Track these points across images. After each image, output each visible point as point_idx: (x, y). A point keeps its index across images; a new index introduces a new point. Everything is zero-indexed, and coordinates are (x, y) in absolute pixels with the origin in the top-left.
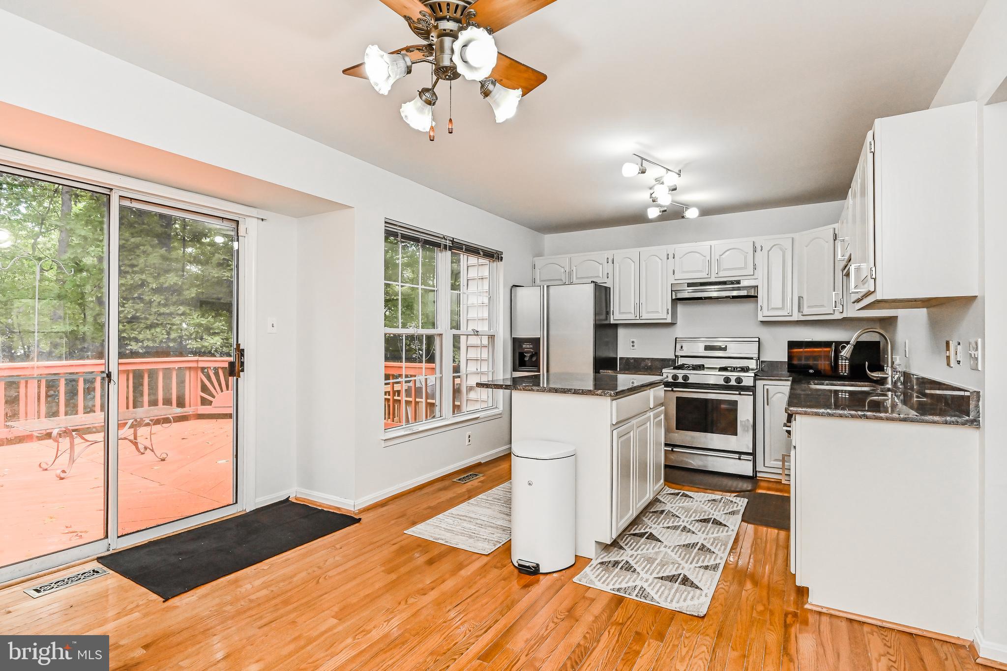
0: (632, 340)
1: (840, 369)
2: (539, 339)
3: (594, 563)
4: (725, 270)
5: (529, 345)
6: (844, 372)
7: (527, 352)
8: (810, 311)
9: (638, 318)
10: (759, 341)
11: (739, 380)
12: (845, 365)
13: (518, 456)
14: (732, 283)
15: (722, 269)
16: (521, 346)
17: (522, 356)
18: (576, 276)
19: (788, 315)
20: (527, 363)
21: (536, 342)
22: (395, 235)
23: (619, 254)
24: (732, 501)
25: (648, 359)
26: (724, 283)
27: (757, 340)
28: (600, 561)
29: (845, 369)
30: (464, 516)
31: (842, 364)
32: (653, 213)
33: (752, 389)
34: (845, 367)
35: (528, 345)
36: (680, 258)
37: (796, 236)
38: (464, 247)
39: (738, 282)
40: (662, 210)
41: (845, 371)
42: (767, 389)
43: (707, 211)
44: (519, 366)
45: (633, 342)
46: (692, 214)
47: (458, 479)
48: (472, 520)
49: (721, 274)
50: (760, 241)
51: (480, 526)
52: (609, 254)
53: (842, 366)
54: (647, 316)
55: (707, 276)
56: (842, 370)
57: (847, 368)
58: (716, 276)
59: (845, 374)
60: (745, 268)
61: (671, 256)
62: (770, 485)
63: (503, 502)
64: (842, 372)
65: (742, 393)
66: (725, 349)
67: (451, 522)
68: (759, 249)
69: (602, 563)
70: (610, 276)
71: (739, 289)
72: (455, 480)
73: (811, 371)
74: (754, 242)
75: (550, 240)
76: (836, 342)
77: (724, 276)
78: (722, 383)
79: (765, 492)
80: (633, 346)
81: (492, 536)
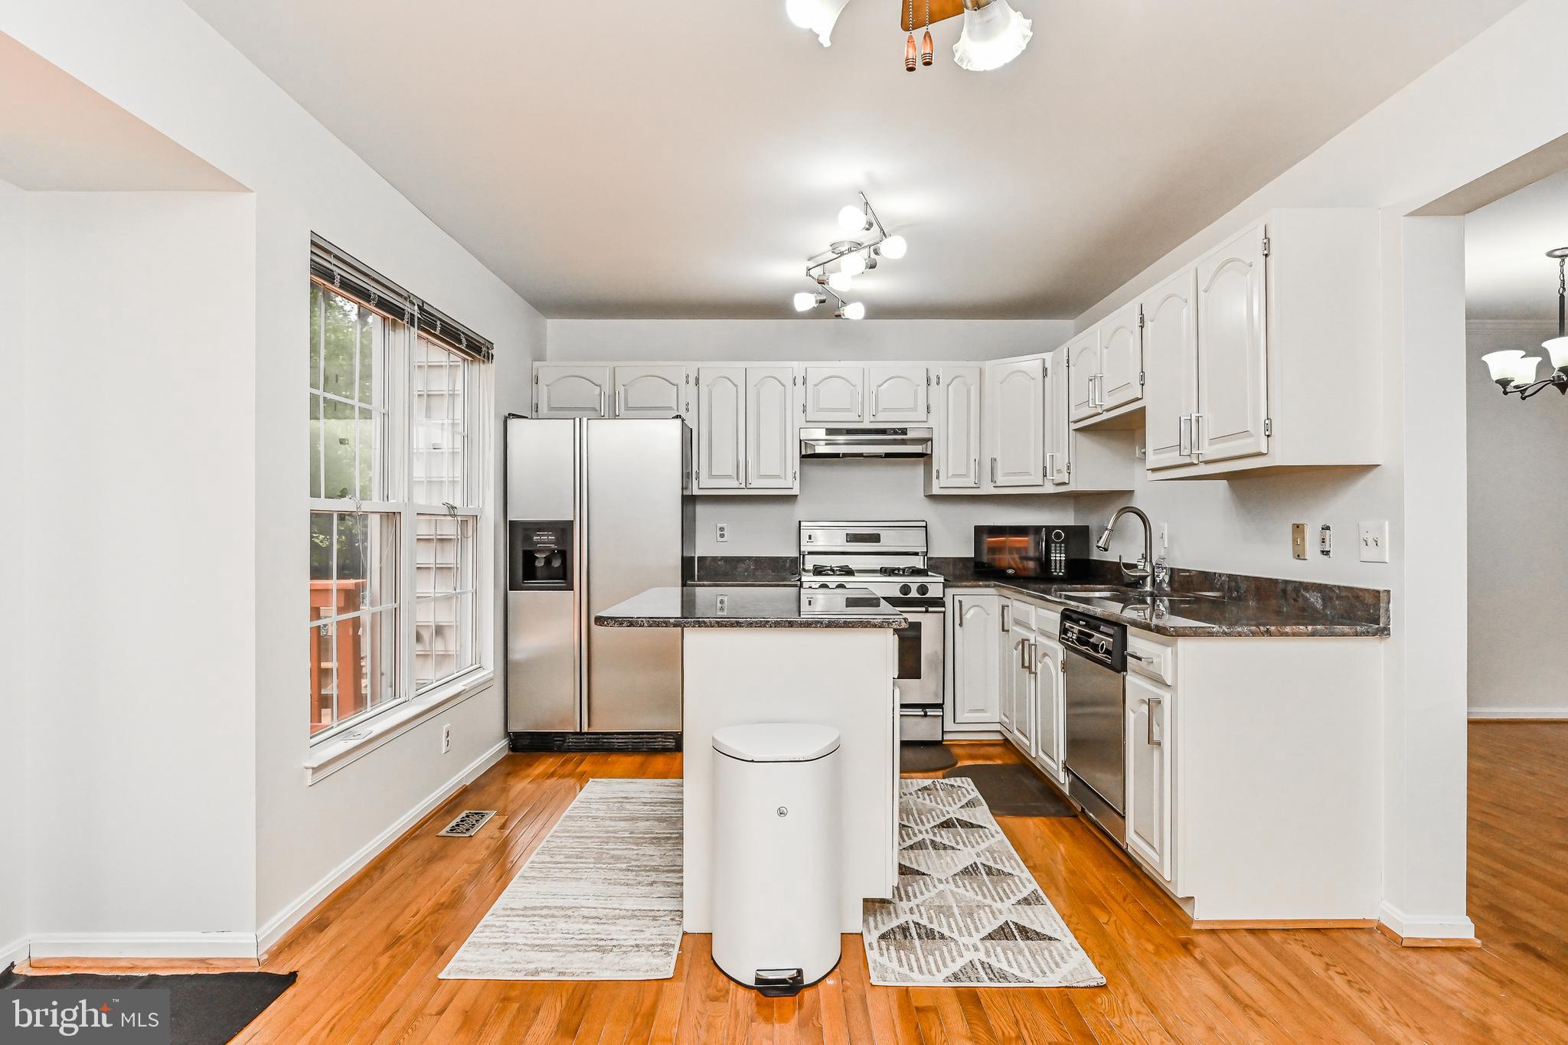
0: (720, 525)
1: (1053, 567)
2: (571, 523)
3: (871, 938)
4: (885, 410)
5: (548, 535)
6: (1058, 571)
7: (541, 551)
8: (1008, 481)
9: (743, 486)
10: (926, 527)
11: (923, 589)
12: (1060, 560)
13: (753, 761)
14: (895, 432)
15: (880, 409)
16: (528, 538)
17: (529, 557)
18: (626, 403)
19: (975, 486)
20: (539, 574)
21: (563, 530)
22: (329, 276)
23: (710, 371)
24: (952, 786)
25: (750, 558)
26: (883, 432)
27: (924, 524)
28: (876, 934)
29: (1060, 566)
30: (542, 908)
31: (1056, 560)
32: (804, 302)
33: (939, 602)
34: (1060, 563)
35: (543, 535)
36: (816, 385)
37: (988, 365)
38: (438, 323)
39: (904, 431)
40: (818, 299)
41: (1060, 569)
42: (960, 602)
43: (878, 311)
44: (524, 579)
45: (722, 529)
46: (854, 312)
47: (448, 828)
48: (569, 912)
49: (880, 417)
50: (938, 368)
51: (597, 921)
52: (691, 368)
53: (1056, 563)
54: (759, 485)
55: (858, 419)
56: (1056, 569)
57: (1063, 564)
58: (872, 419)
59: (1061, 574)
60: (914, 409)
61: (799, 381)
62: (974, 751)
63: (592, 860)
64: (1056, 571)
65: (930, 609)
66: (876, 538)
67: (525, 926)
68: (934, 381)
69: (883, 937)
70: (693, 407)
71: (903, 442)
72: (443, 833)
73: (1010, 571)
74: (927, 370)
75: (556, 328)
76: (1047, 527)
77: (886, 419)
78: (899, 595)
79: (973, 764)
80: (722, 536)
81: (642, 936)
